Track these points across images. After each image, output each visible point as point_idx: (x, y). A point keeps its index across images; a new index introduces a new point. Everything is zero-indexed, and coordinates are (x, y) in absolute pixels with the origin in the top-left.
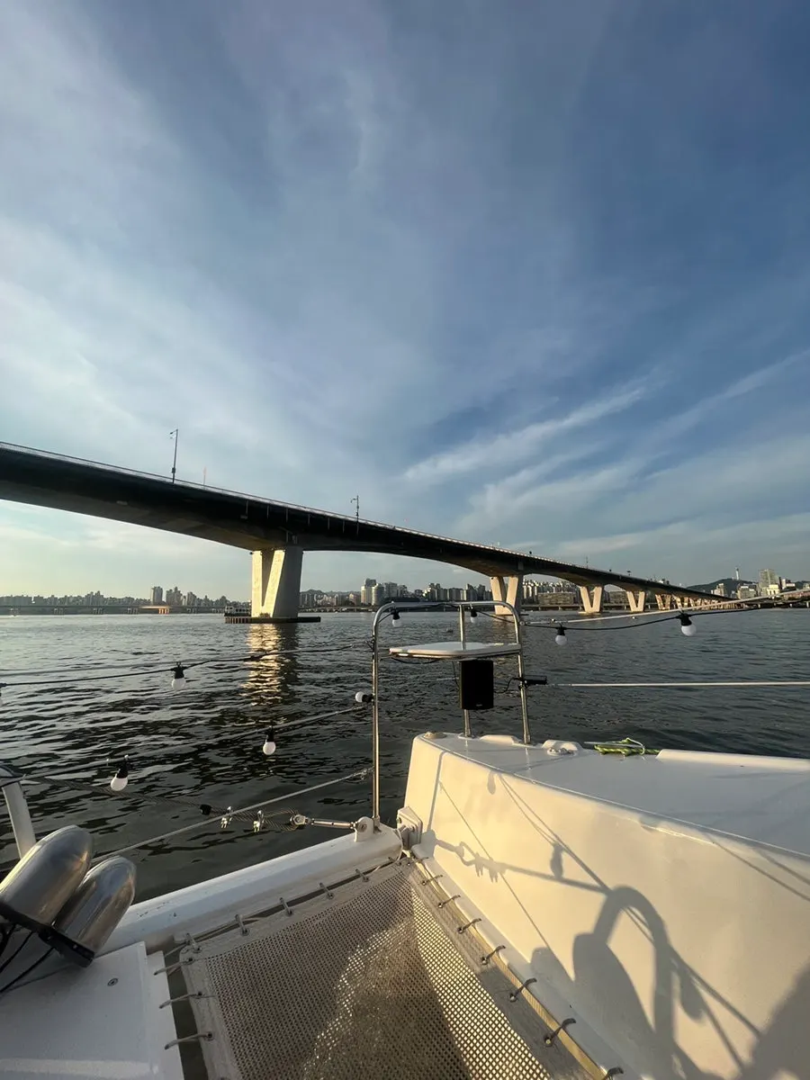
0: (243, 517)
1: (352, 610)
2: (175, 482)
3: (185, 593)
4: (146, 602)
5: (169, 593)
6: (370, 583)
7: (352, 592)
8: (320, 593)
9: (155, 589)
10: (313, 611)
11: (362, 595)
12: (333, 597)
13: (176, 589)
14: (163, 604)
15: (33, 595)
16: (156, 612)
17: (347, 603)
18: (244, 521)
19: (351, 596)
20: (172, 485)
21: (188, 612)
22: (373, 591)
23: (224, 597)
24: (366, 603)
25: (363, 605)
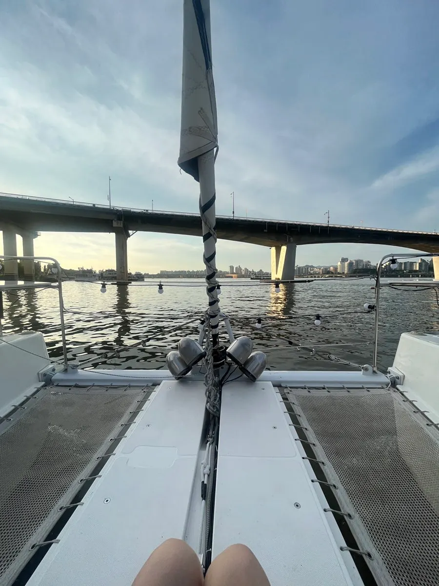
0: (265, 231)
1: (332, 277)
2: (235, 218)
3: (243, 269)
4: (228, 273)
5: (236, 268)
6: (344, 260)
7: (332, 266)
8: (312, 267)
9: (230, 267)
10: (308, 277)
11: (339, 267)
12: (320, 269)
13: (239, 266)
14: (235, 274)
15: (187, 270)
16: (232, 277)
17: (330, 273)
18: (266, 232)
19: (332, 268)
20: (234, 220)
21: (245, 278)
22: (346, 265)
23: (261, 270)
24: (341, 272)
25: (339, 273)
